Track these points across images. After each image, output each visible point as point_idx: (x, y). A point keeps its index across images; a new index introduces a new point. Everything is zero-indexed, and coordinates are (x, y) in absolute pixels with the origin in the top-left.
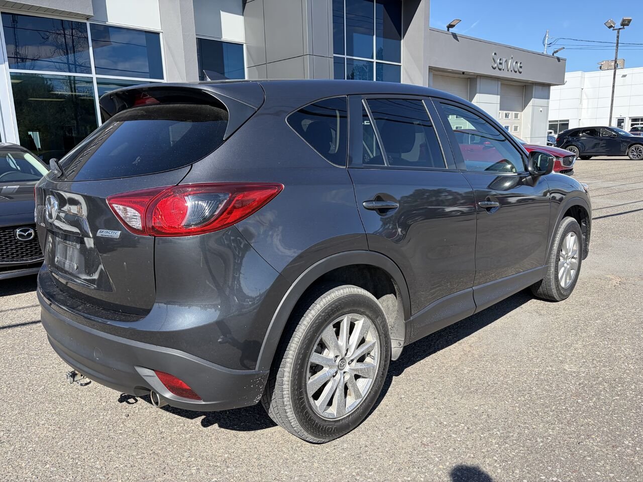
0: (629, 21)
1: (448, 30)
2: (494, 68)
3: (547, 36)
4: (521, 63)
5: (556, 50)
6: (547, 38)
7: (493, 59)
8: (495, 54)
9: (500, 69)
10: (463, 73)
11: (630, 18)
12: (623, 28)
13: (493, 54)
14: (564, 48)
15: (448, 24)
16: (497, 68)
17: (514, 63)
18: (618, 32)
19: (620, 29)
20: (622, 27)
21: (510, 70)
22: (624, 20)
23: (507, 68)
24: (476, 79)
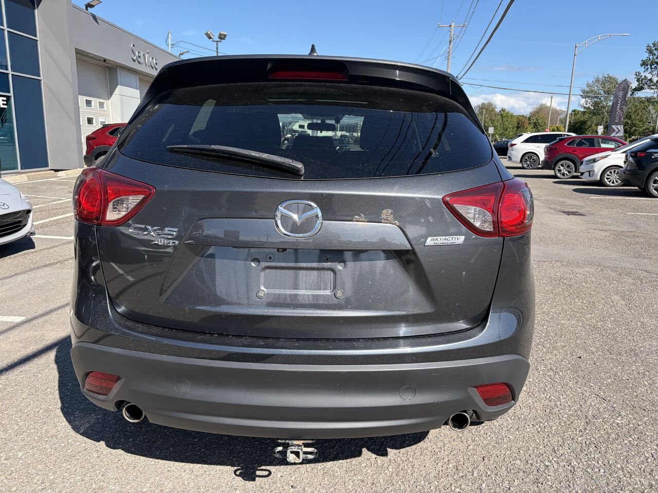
0: (225, 36)
1: (87, 9)
2: (134, 61)
3: (170, 36)
4: (156, 60)
5: (182, 52)
6: (170, 38)
7: (132, 50)
8: (134, 45)
9: (139, 63)
10: (105, 61)
11: (225, 33)
12: (221, 41)
13: (132, 45)
14: (188, 52)
15: (87, 2)
16: (136, 61)
17: (151, 59)
18: (217, 44)
19: (218, 41)
20: (219, 40)
21: (147, 65)
22: (220, 34)
23: (145, 63)
24: (116, 68)
